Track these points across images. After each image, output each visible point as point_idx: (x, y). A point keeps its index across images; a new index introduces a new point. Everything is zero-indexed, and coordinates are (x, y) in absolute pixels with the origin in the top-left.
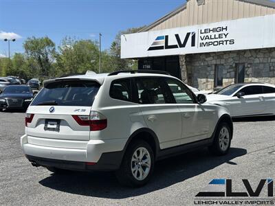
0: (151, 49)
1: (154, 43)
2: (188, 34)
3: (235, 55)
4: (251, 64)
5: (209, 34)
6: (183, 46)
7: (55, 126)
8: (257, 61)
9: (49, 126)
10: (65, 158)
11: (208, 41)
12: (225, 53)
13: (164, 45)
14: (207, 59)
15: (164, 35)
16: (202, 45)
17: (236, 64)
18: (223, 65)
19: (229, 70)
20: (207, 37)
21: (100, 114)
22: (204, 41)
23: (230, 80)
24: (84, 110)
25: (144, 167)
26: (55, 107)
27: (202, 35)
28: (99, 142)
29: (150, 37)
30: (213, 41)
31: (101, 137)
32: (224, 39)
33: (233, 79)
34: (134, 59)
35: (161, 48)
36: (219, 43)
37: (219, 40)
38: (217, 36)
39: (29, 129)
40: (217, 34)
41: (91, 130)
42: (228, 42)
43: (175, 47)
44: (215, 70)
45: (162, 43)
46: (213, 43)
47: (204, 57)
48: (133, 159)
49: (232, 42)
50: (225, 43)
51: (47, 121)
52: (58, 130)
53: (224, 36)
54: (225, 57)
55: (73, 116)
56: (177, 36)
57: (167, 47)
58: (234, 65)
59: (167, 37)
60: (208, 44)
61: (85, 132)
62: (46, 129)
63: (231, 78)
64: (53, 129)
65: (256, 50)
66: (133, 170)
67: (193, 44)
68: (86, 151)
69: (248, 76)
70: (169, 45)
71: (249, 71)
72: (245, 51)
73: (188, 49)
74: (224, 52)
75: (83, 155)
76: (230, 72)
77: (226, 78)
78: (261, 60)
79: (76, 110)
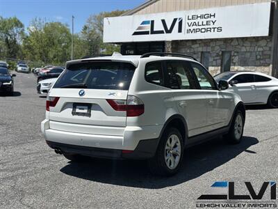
0: (135, 34)
1: (139, 28)
2: (175, 20)
3: (222, 43)
4: (238, 52)
5: (196, 21)
6: (169, 31)
7: (85, 111)
8: (244, 49)
9: (78, 110)
10: (98, 146)
11: (195, 27)
12: (212, 40)
13: (149, 30)
14: (193, 46)
15: (150, 20)
16: (189, 31)
17: (223, 52)
18: (209, 52)
19: (215, 58)
20: (195, 24)
21: (138, 98)
22: (192, 28)
23: (216, 68)
25: (175, 156)
26: (85, 90)
27: (190, 22)
28: (137, 128)
29: (135, 21)
30: (200, 27)
31: (138, 124)
32: (212, 26)
33: (220, 68)
34: (116, 43)
35: (147, 33)
36: (207, 30)
37: (206, 27)
38: (205, 23)
39: (52, 113)
40: (205, 21)
41: (128, 116)
42: (216, 29)
43: (161, 32)
44: (201, 58)
45: (148, 28)
46: (200, 30)
47: (190, 44)
48: (167, 148)
49: (220, 29)
50: (212, 30)
51: (75, 105)
52: (89, 115)
53: (212, 23)
54: (212, 44)
55: (107, 100)
56: (163, 21)
57: (153, 32)
58: (220, 54)
59: (153, 22)
60: (195, 31)
61: (121, 118)
62: (74, 113)
63: (217, 66)
64: (83, 114)
65: (243, 39)
66: (166, 158)
67: (180, 31)
68: (123, 138)
69: (234, 64)
70: (155, 30)
71: (236, 59)
72: (232, 39)
73: (175, 36)
74: (210, 39)
75: (119, 142)
76: (216, 60)
77: (213, 66)
78: (248, 48)
79: (111, 94)
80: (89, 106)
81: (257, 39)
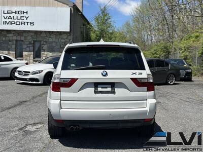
3: (33, 34)
4: (46, 42)
5: (11, 15)
7: (109, 89)
8: (51, 40)
9: (100, 89)
11: (10, 20)
14: (8, 35)
16: (5, 23)
17: (34, 41)
18: (22, 41)
19: (28, 45)
20: (10, 18)
22: (7, 20)
23: (30, 53)
24: (141, 74)
27: (5, 15)
30: (15, 21)
32: (25, 20)
33: (32, 53)
36: (21, 23)
37: (21, 21)
38: (19, 18)
40: (19, 16)
42: (29, 23)
44: (16, 45)
46: (15, 23)
47: (5, 33)
49: (32, 24)
50: (26, 24)
52: (113, 92)
53: (25, 18)
54: (24, 34)
55: (131, 79)
58: (32, 42)
60: (11, 23)
61: (143, 93)
62: (96, 92)
63: (30, 51)
64: (108, 92)
65: (50, 32)
69: (44, 51)
71: (45, 47)
72: (41, 32)
74: (23, 31)
76: (29, 47)
77: (26, 51)
78: (54, 40)
79: (133, 74)
80: (113, 85)
81: (60, 33)
